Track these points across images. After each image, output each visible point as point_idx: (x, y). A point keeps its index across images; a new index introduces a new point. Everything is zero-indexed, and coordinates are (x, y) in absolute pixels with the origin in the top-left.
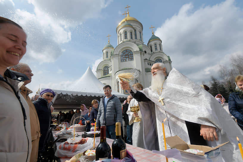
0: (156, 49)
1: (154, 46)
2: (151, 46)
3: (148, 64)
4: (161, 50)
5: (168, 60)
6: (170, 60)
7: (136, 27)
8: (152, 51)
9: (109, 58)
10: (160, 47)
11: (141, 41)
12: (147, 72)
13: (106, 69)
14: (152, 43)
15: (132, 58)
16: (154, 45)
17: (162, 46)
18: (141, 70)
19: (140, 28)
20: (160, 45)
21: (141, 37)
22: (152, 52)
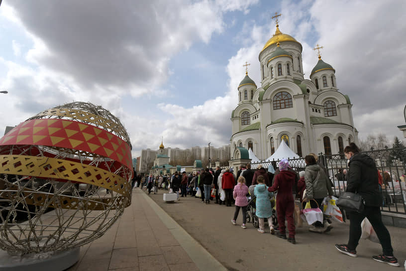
0: (325, 84)
1: (322, 80)
2: (316, 80)
3: (313, 111)
4: (333, 86)
5: (345, 102)
6: (348, 102)
7: (292, 51)
8: (317, 87)
9: (249, 100)
10: (332, 80)
11: (300, 73)
12: (313, 124)
13: (246, 116)
14: (319, 75)
15: (290, 103)
16: (322, 78)
17: (335, 79)
18: (304, 122)
19: (298, 51)
20: (332, 77)
21: (299, 66)
22: (319, 90)
